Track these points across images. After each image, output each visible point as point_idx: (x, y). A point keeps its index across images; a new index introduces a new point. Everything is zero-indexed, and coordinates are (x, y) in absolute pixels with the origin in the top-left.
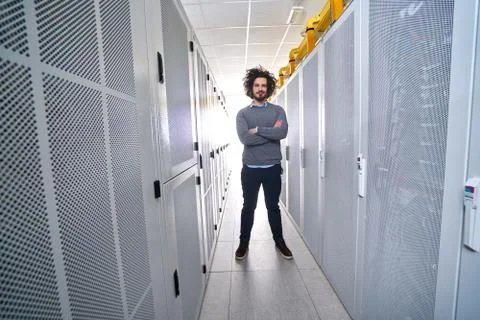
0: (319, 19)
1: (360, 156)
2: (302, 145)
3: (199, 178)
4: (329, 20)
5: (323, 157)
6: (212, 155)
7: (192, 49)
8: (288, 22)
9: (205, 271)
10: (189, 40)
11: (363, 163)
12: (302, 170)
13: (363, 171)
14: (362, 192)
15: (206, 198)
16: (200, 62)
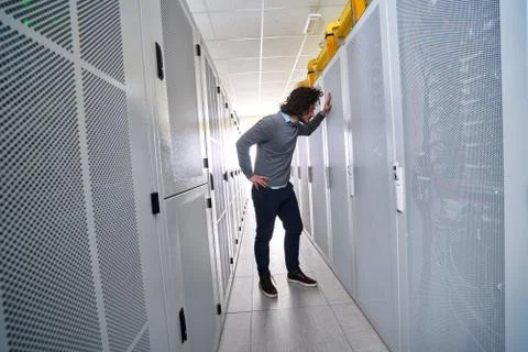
0: (338, 24)
1: (396, 164)
2: (326, 163)
3: (210, 200)
4: (350, 22)
5: (352, 173)
6: (225, 177)
7: (199, 54)
8: (305, 31)
9: (219, 312)
10: (195, 43)
11: (400, 172)
12: (327, 191)
13: (401, 181)
14: (401, 207)
15: (218, 225)
16: (209, 70)
